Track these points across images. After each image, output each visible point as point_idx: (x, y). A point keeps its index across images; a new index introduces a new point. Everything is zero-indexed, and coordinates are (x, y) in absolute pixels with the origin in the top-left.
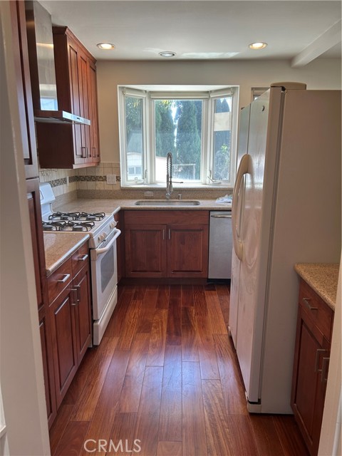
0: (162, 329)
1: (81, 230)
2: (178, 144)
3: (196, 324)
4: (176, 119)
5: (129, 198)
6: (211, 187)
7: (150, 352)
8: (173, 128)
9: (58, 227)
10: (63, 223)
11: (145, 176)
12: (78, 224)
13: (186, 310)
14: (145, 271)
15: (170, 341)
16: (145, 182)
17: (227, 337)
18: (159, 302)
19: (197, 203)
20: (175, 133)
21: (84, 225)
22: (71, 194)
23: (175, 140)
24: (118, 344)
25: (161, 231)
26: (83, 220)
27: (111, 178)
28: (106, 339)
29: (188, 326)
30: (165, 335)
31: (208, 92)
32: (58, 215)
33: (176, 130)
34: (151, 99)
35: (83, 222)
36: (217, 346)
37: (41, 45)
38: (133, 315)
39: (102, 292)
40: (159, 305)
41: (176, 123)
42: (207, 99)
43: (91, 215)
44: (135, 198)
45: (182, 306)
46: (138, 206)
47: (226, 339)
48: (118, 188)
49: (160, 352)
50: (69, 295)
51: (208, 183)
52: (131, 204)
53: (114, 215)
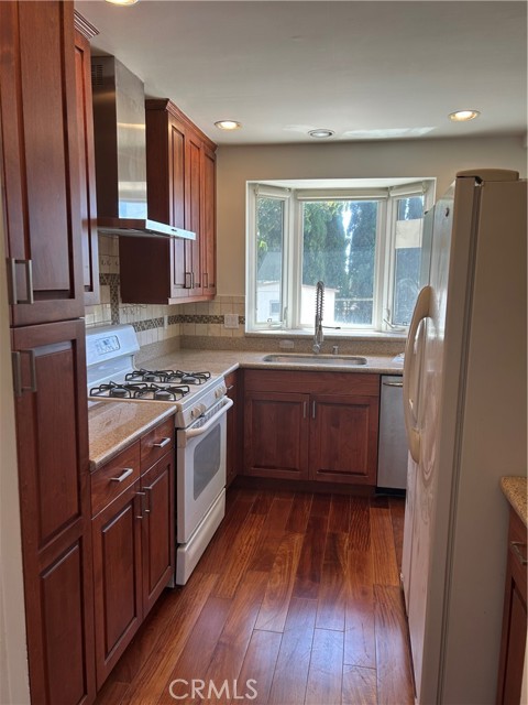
0: (290, 568)
1: (166, 398)
2: (351, 267)
3: (348, 564)
4: (350, 230)
5: (256, 350)
6: (389, 336)
7: (265, 606)
8: (345, 243)
9: (132, 392)
10: (141, 387)
11: (283, 317)
12: (163, 389)
13: (334, 537)
14: (274, 468)
15: (300, 590)
16: (284, 326)
17: (398, 591)
18: (291, 520)
19: (363, 362)
20: (348, 251)
21: (173, 390)
22: (170, 341)
23: (347, 262)
24: (215, 587)
25: (301, 403)
26: (176, 383)
27: (231, 319)
28: (198, 575)
29: (334, 566)
30: (293, 579)
31: (386, 189)
32: (140, 374)
33: (349, 247)
34: (298, 201)
35: (172, 385)
36: (377, 606)
37: (125, 125)
38: (247, 539)
39: (195, 498)
40: (291, 527)
41: (349, 236)
42: (386, 200)
43: (188, 375)
44: (265, 351)
45: (328, 530)
46: (268, 363)
47: (395, 595)
48: (240, 335)
49: (281, 607)
50: (132, 502)
51: (384, 329)
52: (257, 359)
53: (226, 377)
